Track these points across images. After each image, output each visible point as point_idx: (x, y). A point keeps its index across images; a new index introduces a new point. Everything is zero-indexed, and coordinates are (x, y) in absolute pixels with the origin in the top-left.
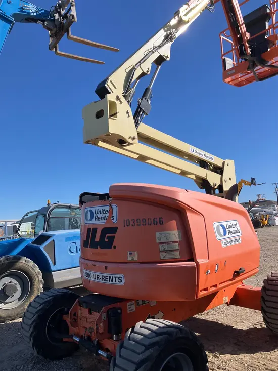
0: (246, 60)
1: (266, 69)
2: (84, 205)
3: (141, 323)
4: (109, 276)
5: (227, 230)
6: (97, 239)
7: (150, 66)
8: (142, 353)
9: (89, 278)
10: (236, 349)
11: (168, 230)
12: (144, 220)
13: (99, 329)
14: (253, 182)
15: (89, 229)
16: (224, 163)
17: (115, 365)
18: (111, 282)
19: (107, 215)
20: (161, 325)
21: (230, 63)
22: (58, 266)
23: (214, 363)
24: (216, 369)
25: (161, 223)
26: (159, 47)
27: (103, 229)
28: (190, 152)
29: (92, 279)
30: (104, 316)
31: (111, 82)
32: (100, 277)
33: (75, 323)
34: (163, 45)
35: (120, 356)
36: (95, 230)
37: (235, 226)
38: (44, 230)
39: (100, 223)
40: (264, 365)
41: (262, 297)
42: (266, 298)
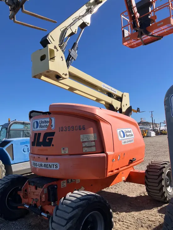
0: (137, 31)
1: (149, 37)
2: (32, 118)
3: (70, 194)
4: (49, 164)
5: (125, 134)
6: (41, 140)
7: (77, 28)
8: (71, 212)
9: (36, 166)
10: (129, 209)
11: (88, 134)
12: (73, 127)
13: (42, 199)
14: (138, 110)
15: (36, 134)
16: (123, 95)
17: (52, 221)
18: (50, 168)
19: (48, 124)
20: (84, 194)
21: (127, 33)
22: (15, 161)
23: (116, 218)
24: (117, 221)
25: (84, 129)
26: (83, 16)
27: (45, 134)
28: (102, 87)
29: (38, 166)
30: (46, 190)
31: (51, 36)
32: (43, 165)
33: (26, 196)
34: (86, 15)
35: (56, 215)
36: (40, 134)
37: (130, 132)
38: (6, 138)
39: (42, 130)
40: (147, 218)
41: (146, 176)
42: (148, 176)
